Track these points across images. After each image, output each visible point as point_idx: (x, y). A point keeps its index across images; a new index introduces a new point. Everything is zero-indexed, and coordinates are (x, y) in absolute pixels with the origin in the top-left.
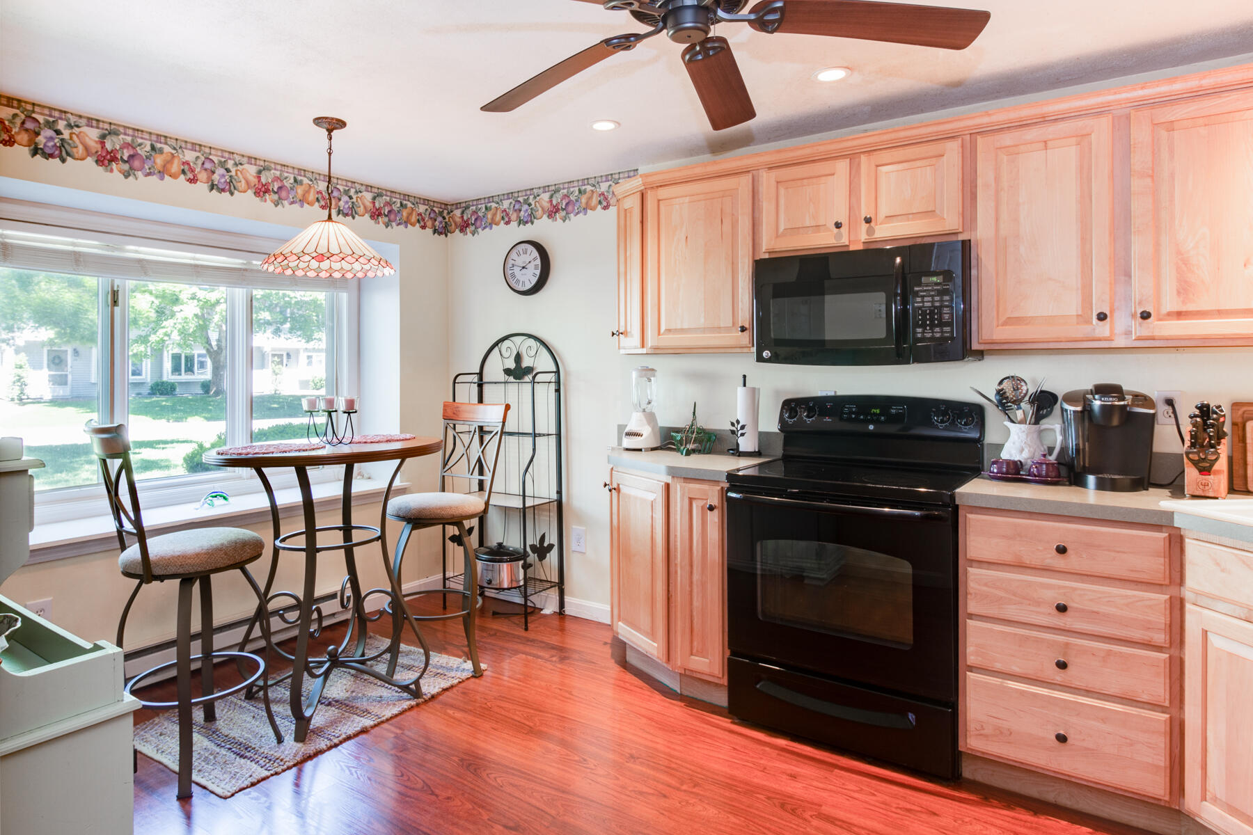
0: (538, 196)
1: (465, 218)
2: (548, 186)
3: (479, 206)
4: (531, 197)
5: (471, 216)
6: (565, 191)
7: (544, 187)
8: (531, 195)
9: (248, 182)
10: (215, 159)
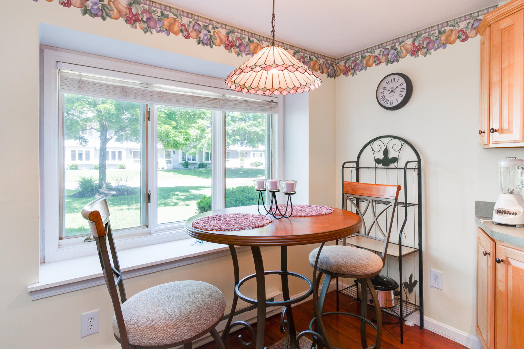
0: (403, 42)
1: (347, 66)
2: (412, 34)
3: (357, 57)
4: (397, 44)
5: (351, 64)
6: (426, 35)
7: (408, 35)
8: (397, 42)
9: (221, 40)
10: (201, 24)
